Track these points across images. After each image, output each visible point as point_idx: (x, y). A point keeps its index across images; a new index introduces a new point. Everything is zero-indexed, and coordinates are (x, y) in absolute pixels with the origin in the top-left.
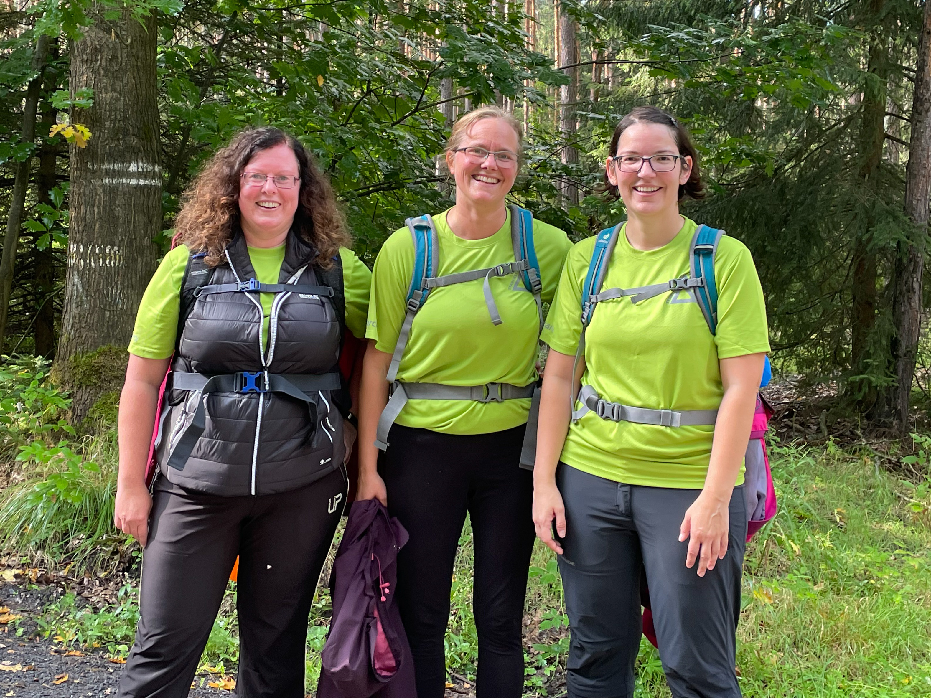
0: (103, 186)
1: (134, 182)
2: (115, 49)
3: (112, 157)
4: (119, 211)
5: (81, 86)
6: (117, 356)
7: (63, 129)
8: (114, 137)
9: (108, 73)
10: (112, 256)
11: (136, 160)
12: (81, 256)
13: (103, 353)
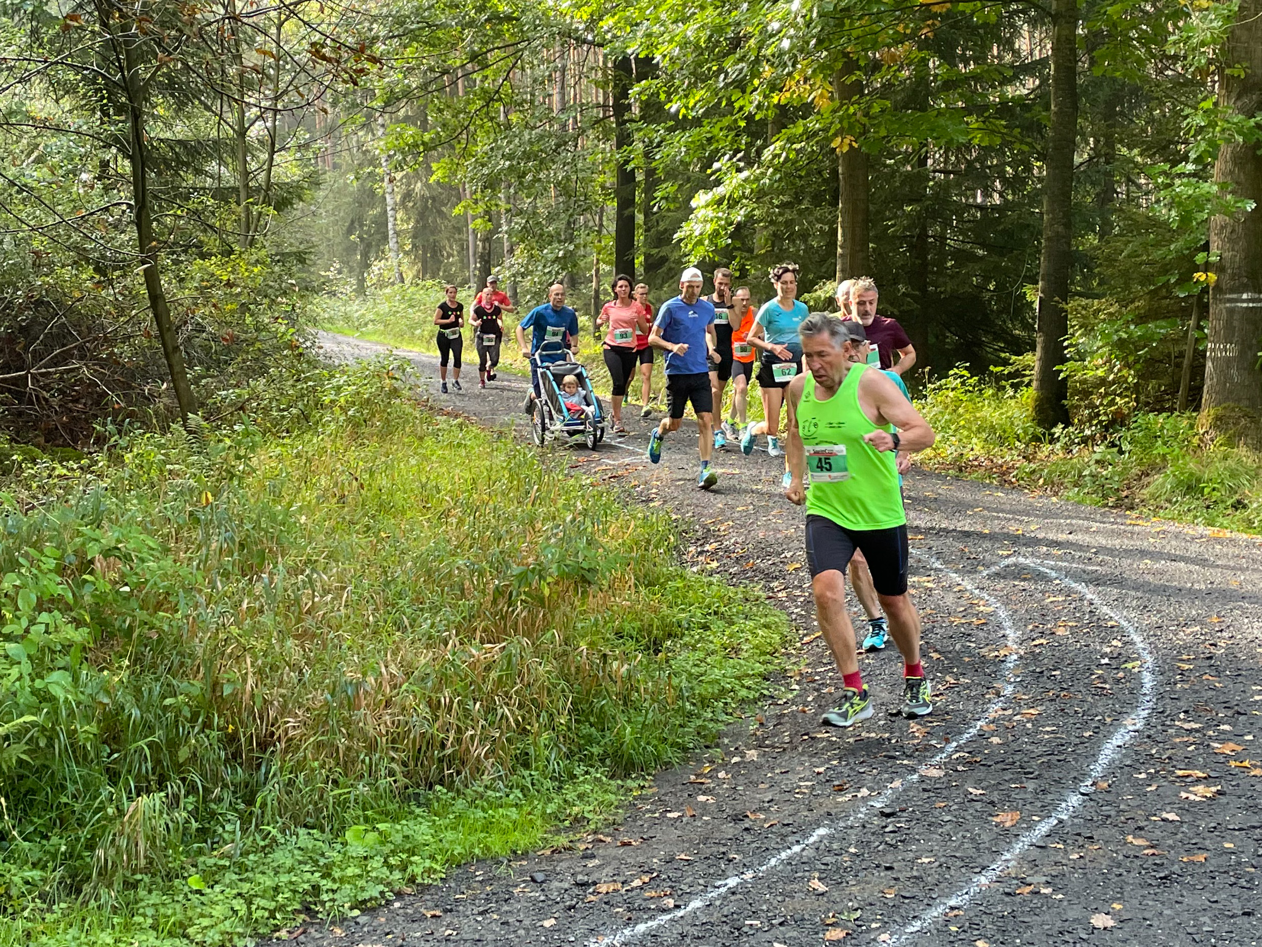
0: (1226, 308)
1: (1245, 305)
2: (1233, 226)
3: (1232, 291)
4: (1236, 323)
5: (1214, 249)
6: (1233, 410)
7: (1200, 276)
8: (1232, 279)
9: (1230, 240)
10: (1231, 350)
11: (1247, 292)
12: (1213, 350)
13: (1224, 408)
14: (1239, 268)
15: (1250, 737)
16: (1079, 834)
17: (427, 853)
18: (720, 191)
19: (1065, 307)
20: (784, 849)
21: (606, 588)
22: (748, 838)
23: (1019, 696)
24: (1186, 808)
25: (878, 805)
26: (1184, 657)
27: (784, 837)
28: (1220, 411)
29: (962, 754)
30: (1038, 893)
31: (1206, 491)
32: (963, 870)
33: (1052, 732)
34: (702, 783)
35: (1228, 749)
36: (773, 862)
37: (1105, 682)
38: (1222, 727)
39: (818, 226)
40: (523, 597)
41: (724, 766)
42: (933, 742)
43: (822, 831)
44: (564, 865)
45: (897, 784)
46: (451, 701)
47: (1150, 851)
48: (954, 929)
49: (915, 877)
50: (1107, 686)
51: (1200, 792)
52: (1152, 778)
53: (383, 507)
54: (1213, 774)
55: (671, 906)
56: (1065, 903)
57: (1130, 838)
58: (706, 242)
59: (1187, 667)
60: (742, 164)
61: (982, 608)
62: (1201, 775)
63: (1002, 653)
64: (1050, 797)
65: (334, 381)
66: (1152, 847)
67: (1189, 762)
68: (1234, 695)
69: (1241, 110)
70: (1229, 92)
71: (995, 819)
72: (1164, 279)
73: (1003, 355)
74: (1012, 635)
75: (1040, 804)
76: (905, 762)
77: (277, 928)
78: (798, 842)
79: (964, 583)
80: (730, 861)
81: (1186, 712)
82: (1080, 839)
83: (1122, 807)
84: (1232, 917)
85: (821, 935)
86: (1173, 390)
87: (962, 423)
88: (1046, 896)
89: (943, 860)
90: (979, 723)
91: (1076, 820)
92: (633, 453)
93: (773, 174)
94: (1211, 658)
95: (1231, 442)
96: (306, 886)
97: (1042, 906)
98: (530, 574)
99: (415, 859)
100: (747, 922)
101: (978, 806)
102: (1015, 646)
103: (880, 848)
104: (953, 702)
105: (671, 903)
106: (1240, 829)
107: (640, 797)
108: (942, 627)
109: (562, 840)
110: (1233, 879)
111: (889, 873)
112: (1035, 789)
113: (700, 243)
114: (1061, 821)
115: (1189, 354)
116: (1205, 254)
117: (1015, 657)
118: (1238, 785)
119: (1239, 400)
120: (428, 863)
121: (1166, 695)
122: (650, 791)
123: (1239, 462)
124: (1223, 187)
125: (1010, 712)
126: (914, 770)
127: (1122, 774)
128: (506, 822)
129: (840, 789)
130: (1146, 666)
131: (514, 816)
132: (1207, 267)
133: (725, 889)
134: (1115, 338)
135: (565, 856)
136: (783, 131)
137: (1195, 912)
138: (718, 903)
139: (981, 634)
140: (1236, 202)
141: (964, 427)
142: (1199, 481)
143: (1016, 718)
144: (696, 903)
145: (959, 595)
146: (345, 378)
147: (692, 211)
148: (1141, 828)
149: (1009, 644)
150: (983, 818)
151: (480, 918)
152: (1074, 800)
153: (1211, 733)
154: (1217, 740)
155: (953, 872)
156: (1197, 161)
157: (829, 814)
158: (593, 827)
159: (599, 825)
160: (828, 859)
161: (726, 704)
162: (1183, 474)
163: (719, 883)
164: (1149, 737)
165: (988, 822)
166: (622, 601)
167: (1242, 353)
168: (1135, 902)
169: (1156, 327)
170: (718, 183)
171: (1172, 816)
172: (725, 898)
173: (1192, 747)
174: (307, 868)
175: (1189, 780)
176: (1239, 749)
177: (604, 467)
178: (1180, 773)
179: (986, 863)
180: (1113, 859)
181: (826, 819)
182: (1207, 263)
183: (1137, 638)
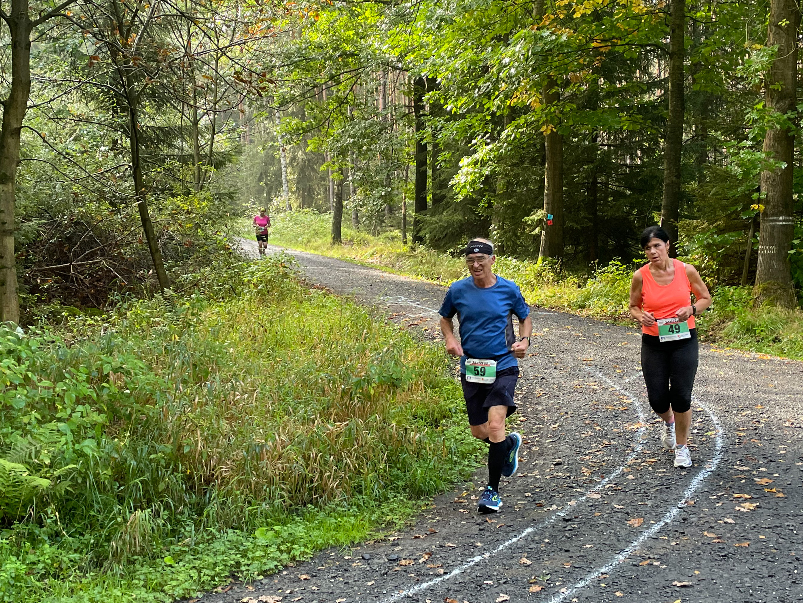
0: (770, 225)
1: (781, 223)
2: (774, 177)
3: (773, 215)
4: (776, 234)
5: (763, 191)
6: (773, 284)
7: (755, 206)
8: (774, 207)
9: (772, 185)
10: (773, 250)
11: (782, 215)
12: (762, 250)
13: (769, 284)
14: (778, 201)
15: (777, 475)
16: (677, 531)
17: (302, 543)
18: (477, 156)
19: (677, 225)
20: (508, 540)
21: (406, 389)
22: (487, 534)
23: (645, 451)
24: (738, 516)
25: (562, 515)
26: (741, 429)
27: (507, 533)
28: (766, 286)
29: (611, 485)
30: (652, 564)
31: (757, 332)
32: (610, 552)
33: (663, 472)
34: (462, 502)
35: (764, 481)
36: (501, 547)
37: (695, 443)
38: (761, 469)
39: (533, 177)
40: (358, 395)
41: (475, 492)
42: (594, 478)
43: (530, 530)
44: (382, 549)
45: (573, 503)
46: (317, 455)
47: (717, 541)
48: (603, 585)
49: (582, 556)
50: (696, 446)
51: (747, 507)
52: (719, 498)
53: (279, 344)
54: (755, 496)
55: (442, 572)
56: (667, 571)
57: (706, 533)
58: (468, 187)
59: (742, 435)
60: (489, 141)
61: (625, 401)
62: (748, 497)
63: (636, 426)
64: (659, 510)
65: (250, 269)
66: (718, 538)
67: (741, 489)
68: (769, 451)
69: (779, 110)
70: (772, 99)
71: (629, 522)
72: (735, 208)
73: (640, 253)
74: (642, 416)
75: (654, 514)
76: (579, 490)
77: (215, 586)
78: (515, 536)
79: (615, 386)
80: (476, 547)
81: (740, 460)
82: (677, 535)
83: (702, 515)
84: (762, 578)
85: (527, 589)
86: (739, 273)
87: (617, 292)
88: (656, 566)
89: (598, 546)
90: (622, 468)
91: (675, 523)
92: (425, 310)
93: (507, 146)
94: (756, 429)
95: (772, 303)
96: (232, 562)
97: (654, 572)
98: (362, 382)
99: (295, 546)
100: (485, 582)
101: (619, 515)
102: (643, 423)
103: (563, 539)
104: (608, 455)
105: (442, 571)
106: (769, 528)
107: (426, 511)
108: (601, 412)
109: (381, 536)
110: (763, 556)
111: (567, 553)
112: (652, 505)
113: (464, 187)
114: (666, 524)
115: (749, 251)
116: (758, 194)
117: (643, 429)
118: (769, 502)
119: (778, 278)
120: (302, 549)
121: (730, 451)
122: (432, 507)
123: (777, 315)
124: (768, 154)
125: (639, 461)
126: (583, 494)
127: (703, 496)
128: (348, 525)
129: (541, 505)
130: (718, 434)
131: (353, 522)
132: (759, 201)
133: (473, 563)
134: (706, 242)
135: (383, 544)
136: (513, 122)
137: (741, 575)
138: (469, 571)
139: (624, 415)
140: (776, 163)
141: (618, 295)
142: (753, 326)
143: (643, 464)
144: (456, 572)
145: (612, 393)
146: (256, 267)
147: (460, 168)
148: (712, 527)
149: (640, 421)
150: (621, 522)
151: (332, 580)
152: (675, 511)
153: (754, 472)
154: (758, 477)
155: (603, 553)
156: (752, 140)
157: (534, 520)
158: (398, 528)
159: (402, 527)
160: (532, 546)
161: (476, 456)
162: (744, 322)
163: (470, 559)
164: (719, 475)
165: (625, 524)
166: (417, 397)
167: (779, 251)
168: (707, 570)
169: (730, 236)
170: (475, 152)
171: (730, 521)
172: (473, 568)
173: (743, 481)
174: (233, 552)
175: (741, 499)
176: (770, 481)
177: (408, 319)
178: (736, 496)
179: (623, 548)
180: (696, 545)
181: (532, 522)
182: (759, 199)
183: (714, 418)
